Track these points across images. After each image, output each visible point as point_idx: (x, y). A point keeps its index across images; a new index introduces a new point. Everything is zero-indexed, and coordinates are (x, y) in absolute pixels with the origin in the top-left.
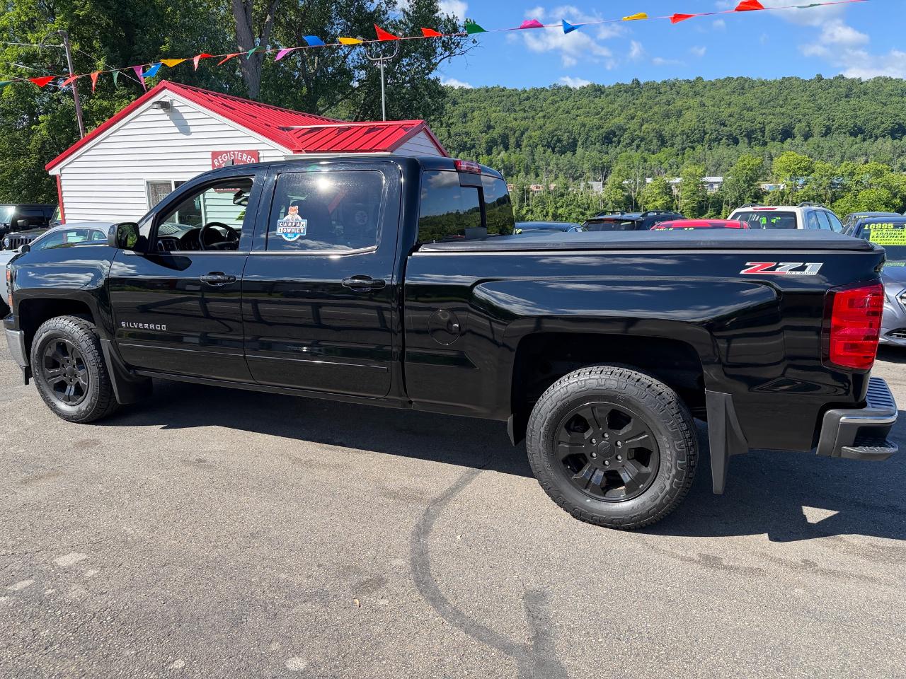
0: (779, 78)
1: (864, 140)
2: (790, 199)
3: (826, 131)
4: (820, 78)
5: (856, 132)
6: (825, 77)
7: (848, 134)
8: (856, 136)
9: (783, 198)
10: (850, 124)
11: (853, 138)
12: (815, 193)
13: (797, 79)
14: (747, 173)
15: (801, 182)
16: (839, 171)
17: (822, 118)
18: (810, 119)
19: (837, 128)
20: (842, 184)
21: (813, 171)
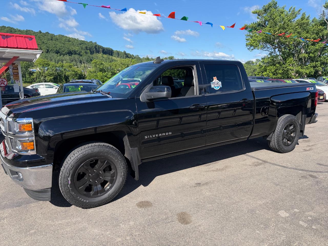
0: (25, 30)
1: (60, 55)
2: (43, 75)
3: (47, 51)
4: (40, 32)
5: (57, 52)
6: (42, 32)
7: (55, 53)
8: (58, 54)
9: (41, 74)
10: (55, 49)
11: (56, 54)
12: (52, 73)
13: (32, 31)
14: (25, 65)
15: (46, 69)
16: (58, 65)
17: (45, 46)
18: (41, 46)
19: (51, 51)
20: (60, 70)
21: (49, 65)
